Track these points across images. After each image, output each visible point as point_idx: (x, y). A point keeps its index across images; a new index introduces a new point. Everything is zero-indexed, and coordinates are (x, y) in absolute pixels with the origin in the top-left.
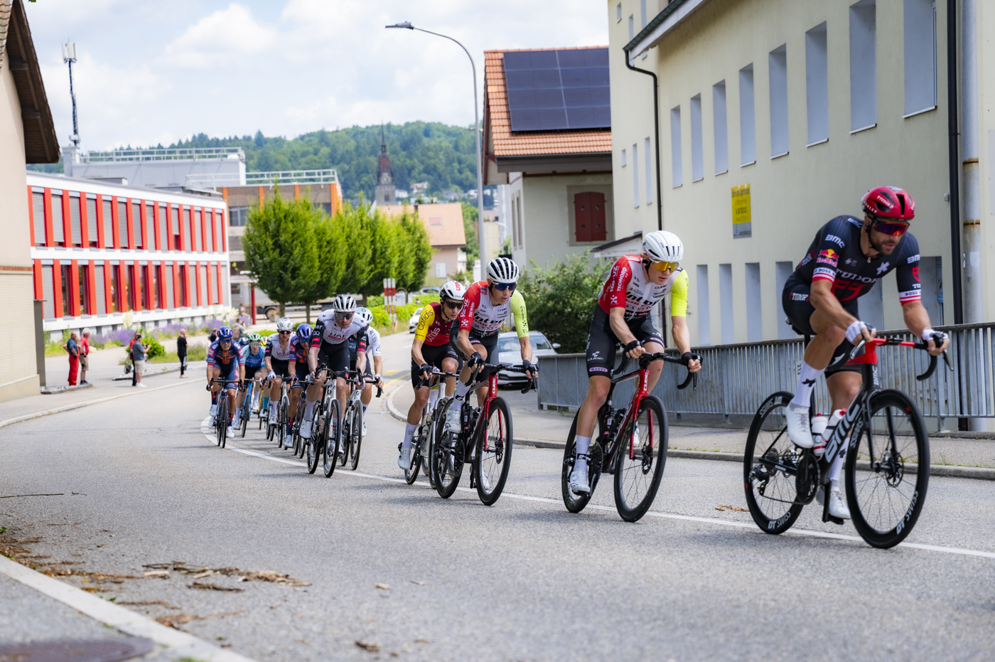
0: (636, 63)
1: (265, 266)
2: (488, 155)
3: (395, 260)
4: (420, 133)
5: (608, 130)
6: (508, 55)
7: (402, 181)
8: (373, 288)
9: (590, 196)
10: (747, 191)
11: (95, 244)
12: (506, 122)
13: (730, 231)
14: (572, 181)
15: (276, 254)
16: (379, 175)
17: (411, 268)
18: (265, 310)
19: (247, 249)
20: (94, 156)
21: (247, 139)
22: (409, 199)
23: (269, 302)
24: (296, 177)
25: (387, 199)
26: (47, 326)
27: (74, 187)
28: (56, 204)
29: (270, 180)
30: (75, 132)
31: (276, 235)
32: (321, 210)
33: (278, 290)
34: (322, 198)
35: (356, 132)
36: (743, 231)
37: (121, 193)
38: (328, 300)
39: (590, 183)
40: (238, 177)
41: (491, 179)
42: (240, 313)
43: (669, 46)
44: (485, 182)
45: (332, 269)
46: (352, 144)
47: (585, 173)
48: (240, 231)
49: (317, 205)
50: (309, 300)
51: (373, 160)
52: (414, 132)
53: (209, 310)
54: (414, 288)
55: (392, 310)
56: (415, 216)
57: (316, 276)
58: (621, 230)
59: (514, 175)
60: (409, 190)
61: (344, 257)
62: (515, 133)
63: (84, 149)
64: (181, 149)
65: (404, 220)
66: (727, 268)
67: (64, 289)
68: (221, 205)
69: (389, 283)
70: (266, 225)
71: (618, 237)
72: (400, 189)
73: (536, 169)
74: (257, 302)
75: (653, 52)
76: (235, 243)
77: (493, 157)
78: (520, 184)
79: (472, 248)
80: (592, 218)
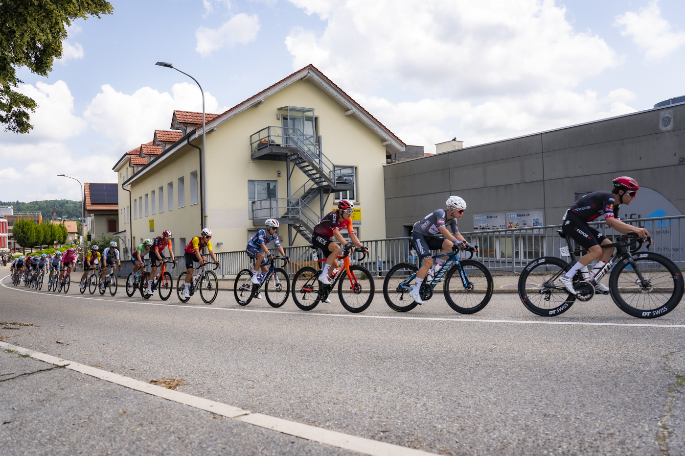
0: (125, 188)
1: (19, 237)
2: (85, 209)
3: (58, 236)
4: (65, 203)
6: (90, 184)
7: (60, 214)
8: (51, 243)
9: (112, 220)
10: (153, 221)
12: (90, 201)
13: (149, 230)
14: (108, 217)
15: (22, 234)
16: (53, 213)
17: (62, 238)
18: (18, 249)
19: (13, 233)
22: (61, 220)
23: (20, 247)
24: (29, 213)
25: (55, 219)
29: (21, 214)
31: (23, 229)
32: (36, 222)
33: (23, 244)
34: (36, 219)
35: (46, 202)
36: (152, 230)
38: (38, 246)
39: (112, 217)
40: (11, 213)
41: (85, 215)
42: (11, 250)
43: (134, 185)
44: (84, 217)
45: (39, 238)
46: (45, 205)
47: (111, 215)
48: (11, 228)
50: (32, 246)
51: (51, 210)
52: (63, 202)
54: (63, 243)
56: (63, 224)
57: (34, 240)
59: (92, 215)
60: (62, 218)
61: (43, 235)
62: (92, 204)
65: (60, 225)
68: (6, 221)
69: (56, 242)
70: (19, 226)
71: (120, 230)
72: (59, 217)
73: (98, 213)
74: (16, 247)
75: (129, 186)
76: (9, 231)
77: (86, 210)
78: (93, 217)
79: (80, 233)
80: (113, 226)
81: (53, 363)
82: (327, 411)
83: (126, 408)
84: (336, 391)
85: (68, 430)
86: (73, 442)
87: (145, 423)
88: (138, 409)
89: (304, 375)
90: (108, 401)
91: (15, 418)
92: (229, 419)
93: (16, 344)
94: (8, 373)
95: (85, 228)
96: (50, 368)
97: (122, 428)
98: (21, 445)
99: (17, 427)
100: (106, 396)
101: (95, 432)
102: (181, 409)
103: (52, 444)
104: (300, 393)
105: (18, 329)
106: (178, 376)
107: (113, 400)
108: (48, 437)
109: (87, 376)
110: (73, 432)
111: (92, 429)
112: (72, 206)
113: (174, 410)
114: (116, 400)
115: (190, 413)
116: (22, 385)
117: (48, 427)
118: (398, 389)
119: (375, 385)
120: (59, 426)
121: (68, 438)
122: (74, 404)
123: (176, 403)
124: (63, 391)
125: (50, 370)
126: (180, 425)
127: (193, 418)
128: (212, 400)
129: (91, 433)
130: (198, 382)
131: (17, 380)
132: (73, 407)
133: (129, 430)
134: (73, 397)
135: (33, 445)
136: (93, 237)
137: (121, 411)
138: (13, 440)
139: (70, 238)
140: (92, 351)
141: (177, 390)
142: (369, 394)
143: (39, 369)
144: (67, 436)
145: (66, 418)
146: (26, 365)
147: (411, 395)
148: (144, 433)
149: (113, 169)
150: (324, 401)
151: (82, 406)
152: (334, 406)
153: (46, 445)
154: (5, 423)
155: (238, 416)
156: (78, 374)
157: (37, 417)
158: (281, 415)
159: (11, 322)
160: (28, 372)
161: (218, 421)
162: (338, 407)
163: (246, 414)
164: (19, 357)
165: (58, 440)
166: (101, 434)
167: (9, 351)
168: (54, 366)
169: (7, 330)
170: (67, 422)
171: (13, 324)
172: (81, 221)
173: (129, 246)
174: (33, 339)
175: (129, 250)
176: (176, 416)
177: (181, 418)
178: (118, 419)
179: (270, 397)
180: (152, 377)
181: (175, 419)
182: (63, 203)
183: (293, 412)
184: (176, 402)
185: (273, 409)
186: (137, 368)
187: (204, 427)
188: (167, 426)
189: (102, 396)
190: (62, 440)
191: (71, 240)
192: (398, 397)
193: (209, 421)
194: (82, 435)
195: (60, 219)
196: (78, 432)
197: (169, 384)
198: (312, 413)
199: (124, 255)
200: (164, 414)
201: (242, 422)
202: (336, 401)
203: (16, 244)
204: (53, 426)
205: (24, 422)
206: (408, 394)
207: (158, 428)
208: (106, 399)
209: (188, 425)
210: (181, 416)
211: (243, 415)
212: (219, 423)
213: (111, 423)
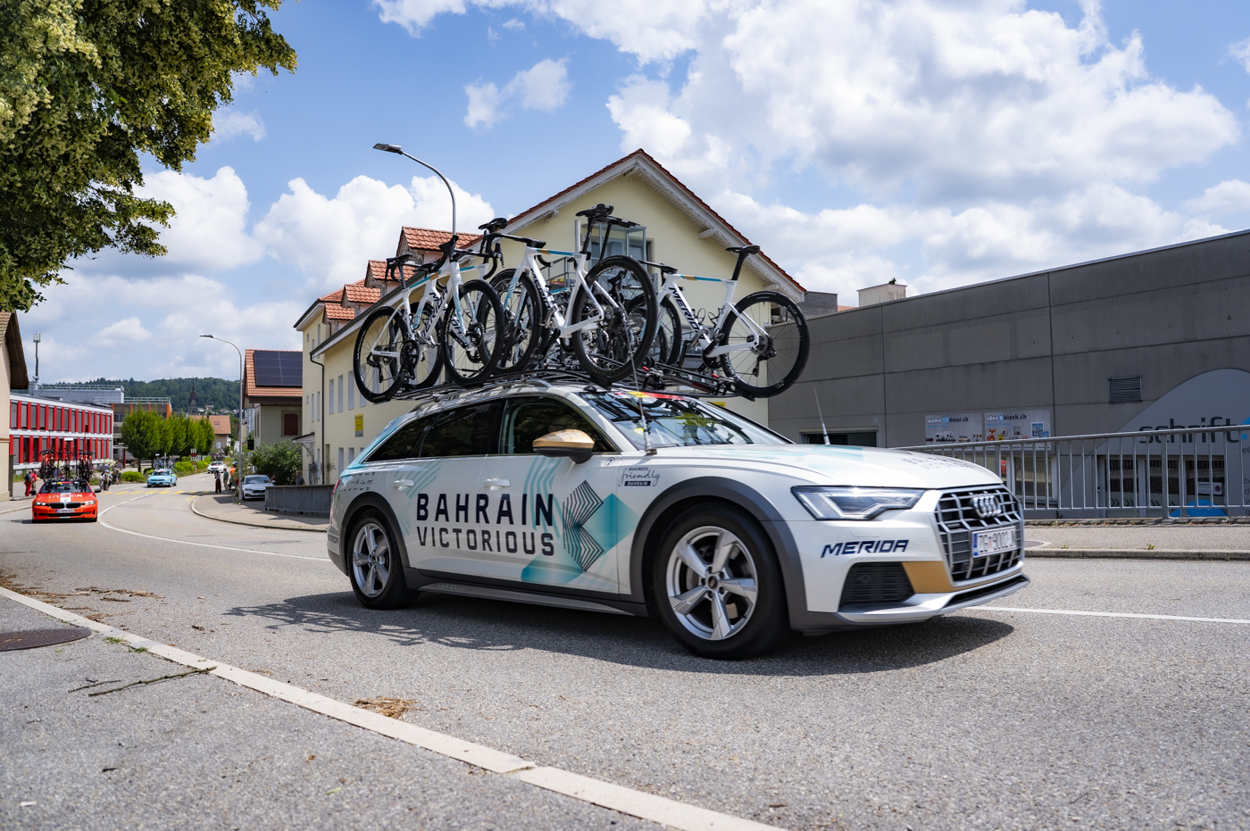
0: (315, 360)
1: (132, 441)
2: (245, 395)
3: (197, 441)
4: (212, 383)
5: (301, 387)
6: (256, 351)
7: (201, 404)
8: (186, 453)
9: (292, 415)
10: (362, 417)
11: (43, 429)
12: (254, 381)
13: (354, 434)
14: (283, 409)
15: (138, 436)
16: (190, 401)
17: (205, 444)
19: (123, 432)
20: (45, 386)
21: (125, 381)
22: (204, 412)
23: (132, 458)
24: (149, 400)
25: (194, 412)
26: (15, 467)
27: (34, 401)
28: (24, 409)
29: (135, 401)
30: (37, 375)
31: (138, 427)
32: (161, 416)
33: (138, 452)
34: (162, 410)
35: (180, 381)
36: (359, 434)
37: (59, 404)
38: (163, 457)
39: (292, 410)
40: (120, 399)
41: (246, 406)
42: (118, 464)
43: (330, 354)
44: (243, 408)
45: (166, 444)
46: (178, 386)
47: (289, 405)
48: (120, 424)
49: (160, 414)
50: (152, 457)
51: (188, 394)
52: (208, 382)
53: (102, 461)
54: (205, 453)
55: (194, 463)
56: (207, 420)
57: (158, 447)
58: (305, 431)
59: (256, 405)
60: (205, 409)
61: (172, 438)
62: (258, 386)
63: (40, 382)
64: (90, 385)
65: (202, 422)
66: (352, 450)
67: (25, 450)
68: (111, 412)
69: (193, 451)
70: (134, 422)
71: (304, 433)
72: (200, 407)
73: (266, 402)
74: (126, 458)
75: (322, 355)
76: (116, 430)
77: (247, 396)
78: (259, 409)
79: (234, 435)
80: (292, 425)
81: (186, 664)
82: (672, 766)
83: (315, 750)
84: (686, 729)
85: (214, 788)
86: (222, 810)
87: (348, 779)
88: (337, 753)
89: (629, 699)
90: (283, 736)
91: (123, 762)
92: (498, 775)
93: (124, 628)
94: (110, 680)
95: (243, 428)
96: (182, 672)
97: (308, 787)
98: (133, 812)
99: (125, 778)
100: (281, 728)
101: (262, 793)
102: (412, 754)
103: (186, 812)
104: (622, 732)
105: (128, 601)
106: (404, 693)
107: (292, 735)
108: (179, 799)
109: (247, 690)
110: (223, 791)
111: (256, 786)
112: (223, 388)
113: (399, 757)
114: (297, 735)
115: (429, 762)
116: (133, 702)
117: (180, 780)
118: (799, 729)
119: (756, 720)
120: (198, 778)
121: (214, 801)
122: (224, 741)
123: (403, 744)
124: (205, 715)
125: (183, 676)
126: (411, 785)
127: (434, 773)
128: (465, 739)
129: (254, 794)
130: (439, 705)
131: (126, 693)
132: (222, 746)
133: (321, 790)
134: (222, 727)
135: (153, 812)
136: (258, 443)
137: (306, 756)
138: (119, 801)
139: (218, 445)
140: (254, 645)
141: (403, 720)
142: (746, 736)
143: (164, 675)
144: (212, 798)
145: (210, 764)
146: (141, 666)
147: (822, 741)
148: (347, 798)
149: (295, 327)
150: (664, 746)
151: (239, 744)
152: (684, 756)
153: (176, 813)
154: (104, 770)
155: (514, 771)
156: (230, 686)
157: (160, 761)
158: (589, 771)
159: (115, 589)
160: (145, 679)
161: (478, 778)
162: (690, 758)
163: (527, 768)
164: (130, 651)
165: (197, 805)
166: (272, 796)
167: (112, 640)
168: (189, 670)
169: (109, 603)
170: (212, 772)
171: (119, 592)
172: (238, 415)
173: (318, 460)
174: (153, 619)
175: (319, 467)
176: (404, 767)
177: (413, 771)
178: (301, 770)
179: (569, 737)
180: (358, 695)
181: (403, 773)
182: (209, 384)
183: (610, 766)
184: (403, 741)
185: (575, 758)
186: (332, 678)
187: (454, 789)
188: (387, 785)
189: (273, 727)
190: (203, 804)
191: (219, 447)
192: (799, 744)
193: (462, 779)
194: (239, 796)
195: (202, 410)
196: (231, 791)
197: (389, 708)
198: (645, 769)
199: (310, 476)
200: (382, 764)
201: (521, 781)
202: (687, 748)
203: (127, 453)
204: (189, 779)
205: (138, 769)
206: (817, 738)
207: (373, 788)
208: (280, 733)
209: (426, 785)
210: (412, 769)
211: (522, 769)
212: (481, 783)
213: (288, 777)
